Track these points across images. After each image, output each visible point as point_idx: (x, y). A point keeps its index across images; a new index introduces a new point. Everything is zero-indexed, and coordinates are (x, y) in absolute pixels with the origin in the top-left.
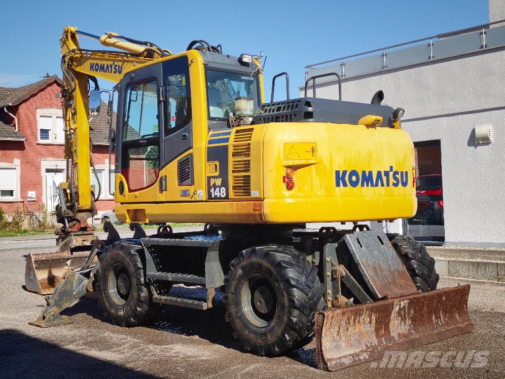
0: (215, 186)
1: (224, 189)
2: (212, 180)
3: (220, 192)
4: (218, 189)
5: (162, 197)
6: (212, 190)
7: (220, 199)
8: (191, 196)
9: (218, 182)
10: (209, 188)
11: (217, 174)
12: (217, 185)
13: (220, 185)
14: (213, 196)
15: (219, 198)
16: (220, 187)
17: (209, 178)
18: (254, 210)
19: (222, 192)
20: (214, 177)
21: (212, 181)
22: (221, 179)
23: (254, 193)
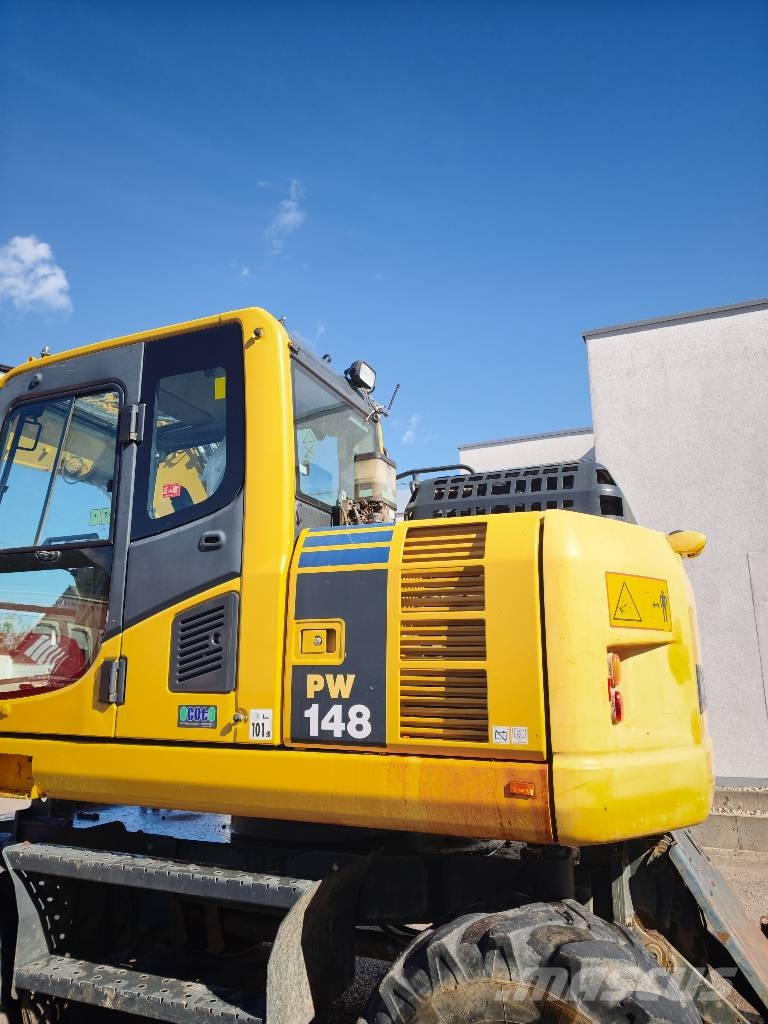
0: (325, 701)
1: (366, 712)
2: (311, 678)
3: (346, 719)
4: (336, 710)
5: (103, 723)
6: (312, 713)
7: (346, 743)
8: (221, 725)
9: (342, 686)
10: (300, 702)
11: (336, 659)
12: (334, 695)
13: (346, 695)
14: (314, 732)
15: (338, 741)
16: (346, 705)
17: (301, 673)
18: (509, 792)
19: (354, 721)
20: (322, 670)
21: (314, 682)
22: (351, 678)
23: (506, 733)
